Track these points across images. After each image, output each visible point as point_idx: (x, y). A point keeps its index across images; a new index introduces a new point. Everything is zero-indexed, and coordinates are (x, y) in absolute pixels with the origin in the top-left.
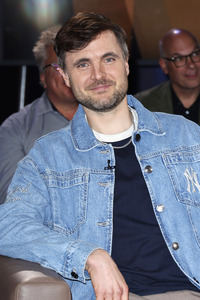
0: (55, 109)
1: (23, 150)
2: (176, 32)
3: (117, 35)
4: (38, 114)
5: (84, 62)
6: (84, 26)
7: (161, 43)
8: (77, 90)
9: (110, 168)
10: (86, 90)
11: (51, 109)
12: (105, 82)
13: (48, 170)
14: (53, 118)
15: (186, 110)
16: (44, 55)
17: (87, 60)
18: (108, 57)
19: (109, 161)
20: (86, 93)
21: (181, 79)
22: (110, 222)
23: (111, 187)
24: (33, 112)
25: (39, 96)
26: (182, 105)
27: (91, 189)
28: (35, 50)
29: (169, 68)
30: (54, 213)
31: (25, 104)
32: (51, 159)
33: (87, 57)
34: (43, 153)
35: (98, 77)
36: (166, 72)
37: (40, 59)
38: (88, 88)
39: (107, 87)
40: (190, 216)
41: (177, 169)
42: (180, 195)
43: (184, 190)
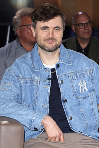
0: (22, 46)
1: (6, 65)
4: (14, 48)
7: (73, 18)
8: (39, 39)
9: (49, 79)
10: (43, 41)
11: (20, 46)
12: (53, 39)
13: (21, 76)
15: (83, 50)
19: (49, 76)
20: (43, 42)
21: (81, 34)
22: (47, 105)
23: (49, 88)
26: (81, 48)
27: (40, 89)
29: (76, 29)
30: (23, 97)
32: (22, 70)
34: (18, 68)
35: (51, 36)
36: (75, 31)
38: (45, 41)
39: (53, 41)
40: (79, 104)
41: (75, 82)
42: (76, 94)
43: (78, 92)
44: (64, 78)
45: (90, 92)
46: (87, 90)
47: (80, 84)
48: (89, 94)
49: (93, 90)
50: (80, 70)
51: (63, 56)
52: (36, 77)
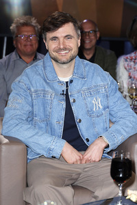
2: (85, 21)
3: (74, 25)
4: (12, 60)
5: (55, 38)
6: (57, 19)
14: (20, 62)
16: (16, 31)
17: (57, 38)
18: (68, 37)
19: (63, 91)
23: (64, 104)
24: (9, 59)
25: (13, 51)
27: (54, 104)
28: (11, 28)
31: (6, 55)
33: (57, 36)
35: (62, 47)
37: (14, 32)
40: (94, 124)
41: (89, 99)
42: (89, 113)
43: (92, 110)
44: (76, 96)
45: (104, 109)
46: (101, 107)
47: (94, 102)
48: (103, 112)
49: (108, 107)
50: (95, 86)
51: (77, 69)
52: (50, 90)
